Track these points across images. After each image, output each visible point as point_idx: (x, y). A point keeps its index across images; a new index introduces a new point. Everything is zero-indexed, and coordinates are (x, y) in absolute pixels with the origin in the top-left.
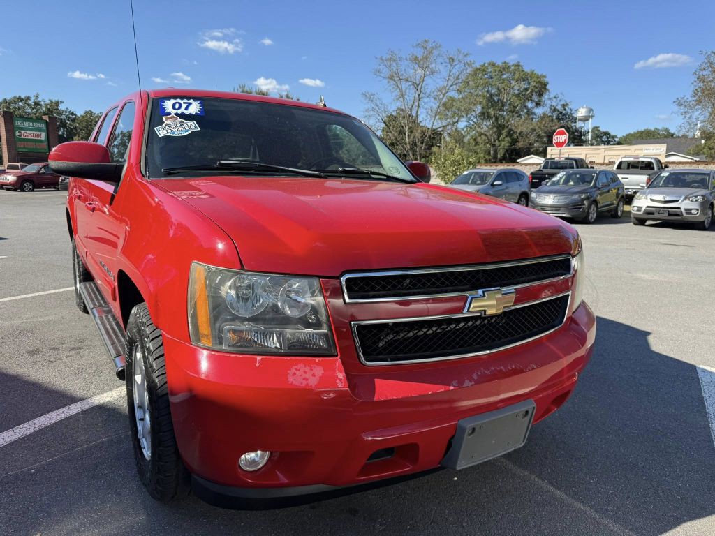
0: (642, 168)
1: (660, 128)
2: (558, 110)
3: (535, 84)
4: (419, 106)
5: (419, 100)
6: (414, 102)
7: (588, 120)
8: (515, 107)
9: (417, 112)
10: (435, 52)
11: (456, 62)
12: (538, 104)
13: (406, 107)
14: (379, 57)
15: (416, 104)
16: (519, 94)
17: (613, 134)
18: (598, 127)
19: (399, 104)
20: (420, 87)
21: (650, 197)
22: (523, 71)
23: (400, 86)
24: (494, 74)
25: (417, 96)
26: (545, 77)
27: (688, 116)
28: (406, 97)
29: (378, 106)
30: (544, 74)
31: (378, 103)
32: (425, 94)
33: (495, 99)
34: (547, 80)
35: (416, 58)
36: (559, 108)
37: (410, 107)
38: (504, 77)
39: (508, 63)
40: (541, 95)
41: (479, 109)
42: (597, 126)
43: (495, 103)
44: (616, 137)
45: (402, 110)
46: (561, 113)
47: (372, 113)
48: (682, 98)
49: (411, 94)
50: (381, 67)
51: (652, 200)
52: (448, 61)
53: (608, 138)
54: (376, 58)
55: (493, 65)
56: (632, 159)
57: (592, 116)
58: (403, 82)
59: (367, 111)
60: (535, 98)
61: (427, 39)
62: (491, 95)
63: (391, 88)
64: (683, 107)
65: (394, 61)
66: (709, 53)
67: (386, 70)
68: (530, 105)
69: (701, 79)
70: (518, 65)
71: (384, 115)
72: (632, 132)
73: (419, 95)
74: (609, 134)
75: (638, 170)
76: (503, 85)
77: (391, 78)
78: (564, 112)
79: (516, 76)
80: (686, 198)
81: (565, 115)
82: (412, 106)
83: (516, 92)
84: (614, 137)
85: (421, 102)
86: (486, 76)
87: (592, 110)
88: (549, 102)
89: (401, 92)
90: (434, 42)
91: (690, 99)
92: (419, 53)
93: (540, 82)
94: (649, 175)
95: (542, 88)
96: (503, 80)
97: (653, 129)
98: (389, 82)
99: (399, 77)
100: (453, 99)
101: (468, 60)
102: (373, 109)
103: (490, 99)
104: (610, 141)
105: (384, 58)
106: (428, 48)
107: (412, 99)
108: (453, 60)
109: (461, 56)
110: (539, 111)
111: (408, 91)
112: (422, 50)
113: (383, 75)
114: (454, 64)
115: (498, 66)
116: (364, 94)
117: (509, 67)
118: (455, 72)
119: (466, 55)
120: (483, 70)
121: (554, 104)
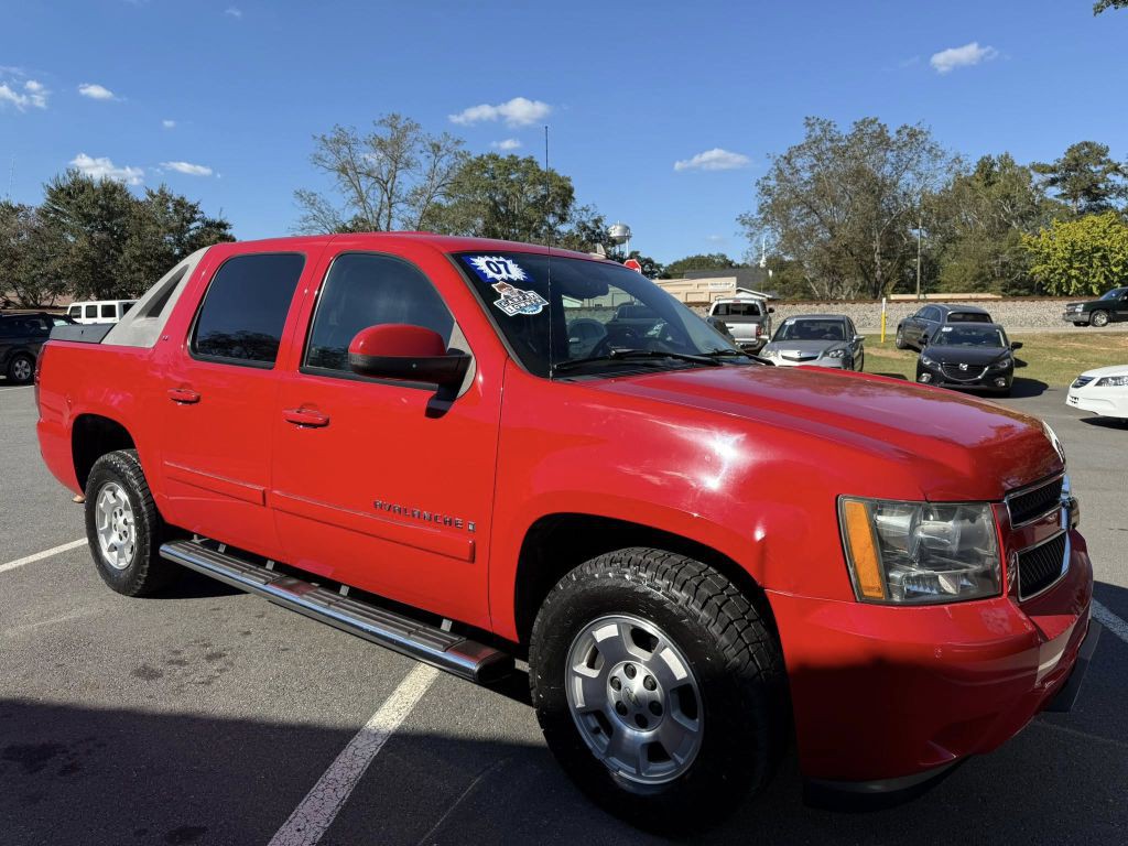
0: (745, 313)
1: (715, 254)
2: (589, 229)
3: (556, 189)
4: (390, 216)
5: (390, 206)
6: (380, 209)
7: (624, 242)
8: (531, 223)
9: (389, 224)
10: (411, 135)
11: (444, 152)
12: (563, 219)
13: (370, 216)
14: (319, 136)
15: (386, 212)
16: (535, 203)
17: (656, 262)
18: (638, 252)
19: (357, 211)
20: (389, 185)
21: (781, 353)
22: (539, 170)
23: (356, 182)
24: (497, 173)
25: (385, 199)
26: (569, 180)
27: (755, 239)
28: (368, 200)
29: (323, 213)
30: (567, 176)
31: (323, 208)
32: (399, 197)
33: (502, 209)
34: (572, 184)
35: (381, 142)
36: (590, 225)
37: (376, 216)
38: (512, 177)
39: (517, 158)
40: (565, 205)
41: (480, 222)
42: (636, 250)
43: (503, 215)
44: (661, 266)
45: (363, 221)
46: (594, 232)
47: (313, 223)
48: (746, 215)
49: (376, 197)
50: (324, 153)
51: (784, 357)
52: (430, 149)
53: (651, 268)
54: (315, 137)
55: (495, 158)
56: (731, 301)
57: (629, 237)
58: (363, 179)
59: (305, 219)
60: (558, 210)
61: (396, 113)
62: (496, 204)
63: (341, 185)
64: (747, 227)
65: (346, 144)
66: (778, 157)
67: (332, 157)
68: (551, 220)
69: (767, 191)
70: (530, 161)
71: (334, 226)
72: (681, 260)
73: (389, 199)
74: (652, 262)
75: (741, 316)
76: (513, 190)
77: (343, 170)
78: (598, 231)
79: (531, 177)
80: (826, 354)
81: (599, 235)
82: (379, 215)
83: (532, 201)
84: (658, 266)
85: (394, 210)
86: (486, 175)
87: (628, 228)
88: (576, 217)
89: (360, 193)
90: (407, 119)
91: (756, 216)
92: (385, 133)
93: (563, 187)
94: (758, 323)
95: (566, 195)
96: (512, 181)
97: (706, 255)
98: (339, 177)
99: (355, 169)
100: (439, 206)
101: (461, 149)
102: (315, 218)
103: (494, 209)
104: (654, 273)
105: (327, 138)
106: (399, 126)
107: (379, 204)
108: (439, 147)
109: (449, 143)
110: (564, 228)
111: (371, 191)
112: (389, 129)
113: (327, 165)
114: (440, 153)
115: (503, 160)
116: (299, 194)
117: (518, 164)
118: (443, 165)
119: (458, 142)
120: (480, 164)
121: (584, 219)
